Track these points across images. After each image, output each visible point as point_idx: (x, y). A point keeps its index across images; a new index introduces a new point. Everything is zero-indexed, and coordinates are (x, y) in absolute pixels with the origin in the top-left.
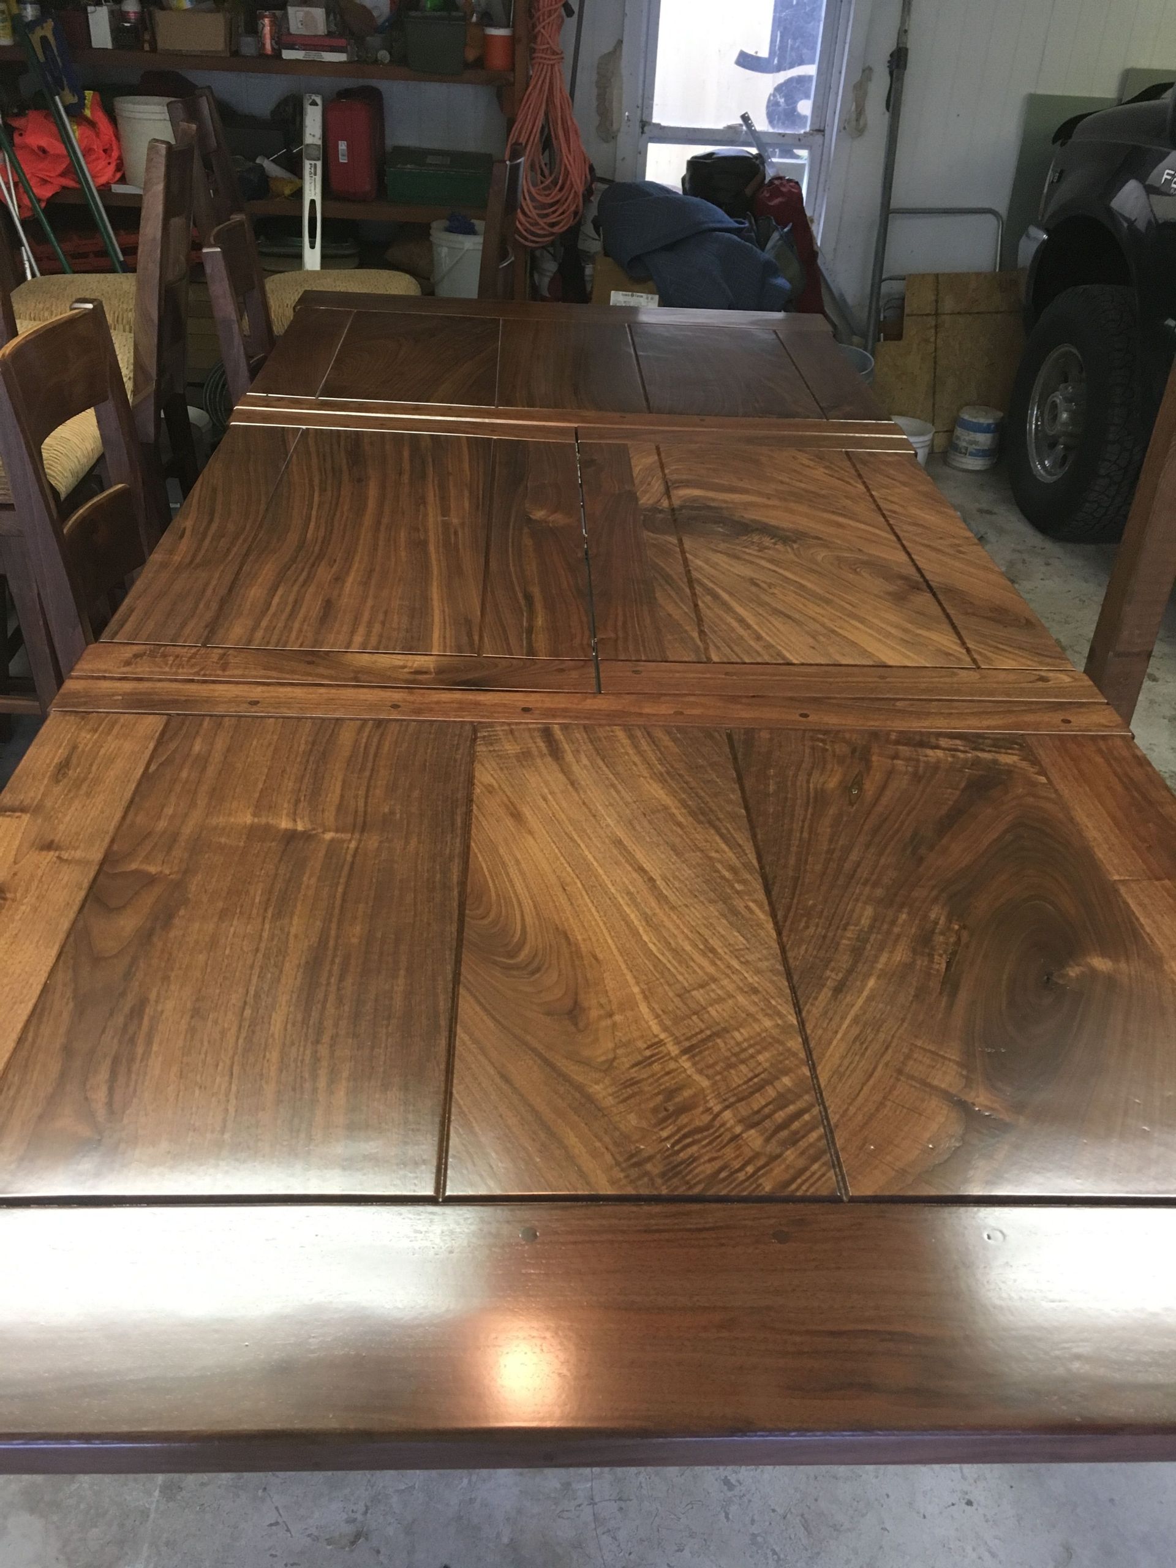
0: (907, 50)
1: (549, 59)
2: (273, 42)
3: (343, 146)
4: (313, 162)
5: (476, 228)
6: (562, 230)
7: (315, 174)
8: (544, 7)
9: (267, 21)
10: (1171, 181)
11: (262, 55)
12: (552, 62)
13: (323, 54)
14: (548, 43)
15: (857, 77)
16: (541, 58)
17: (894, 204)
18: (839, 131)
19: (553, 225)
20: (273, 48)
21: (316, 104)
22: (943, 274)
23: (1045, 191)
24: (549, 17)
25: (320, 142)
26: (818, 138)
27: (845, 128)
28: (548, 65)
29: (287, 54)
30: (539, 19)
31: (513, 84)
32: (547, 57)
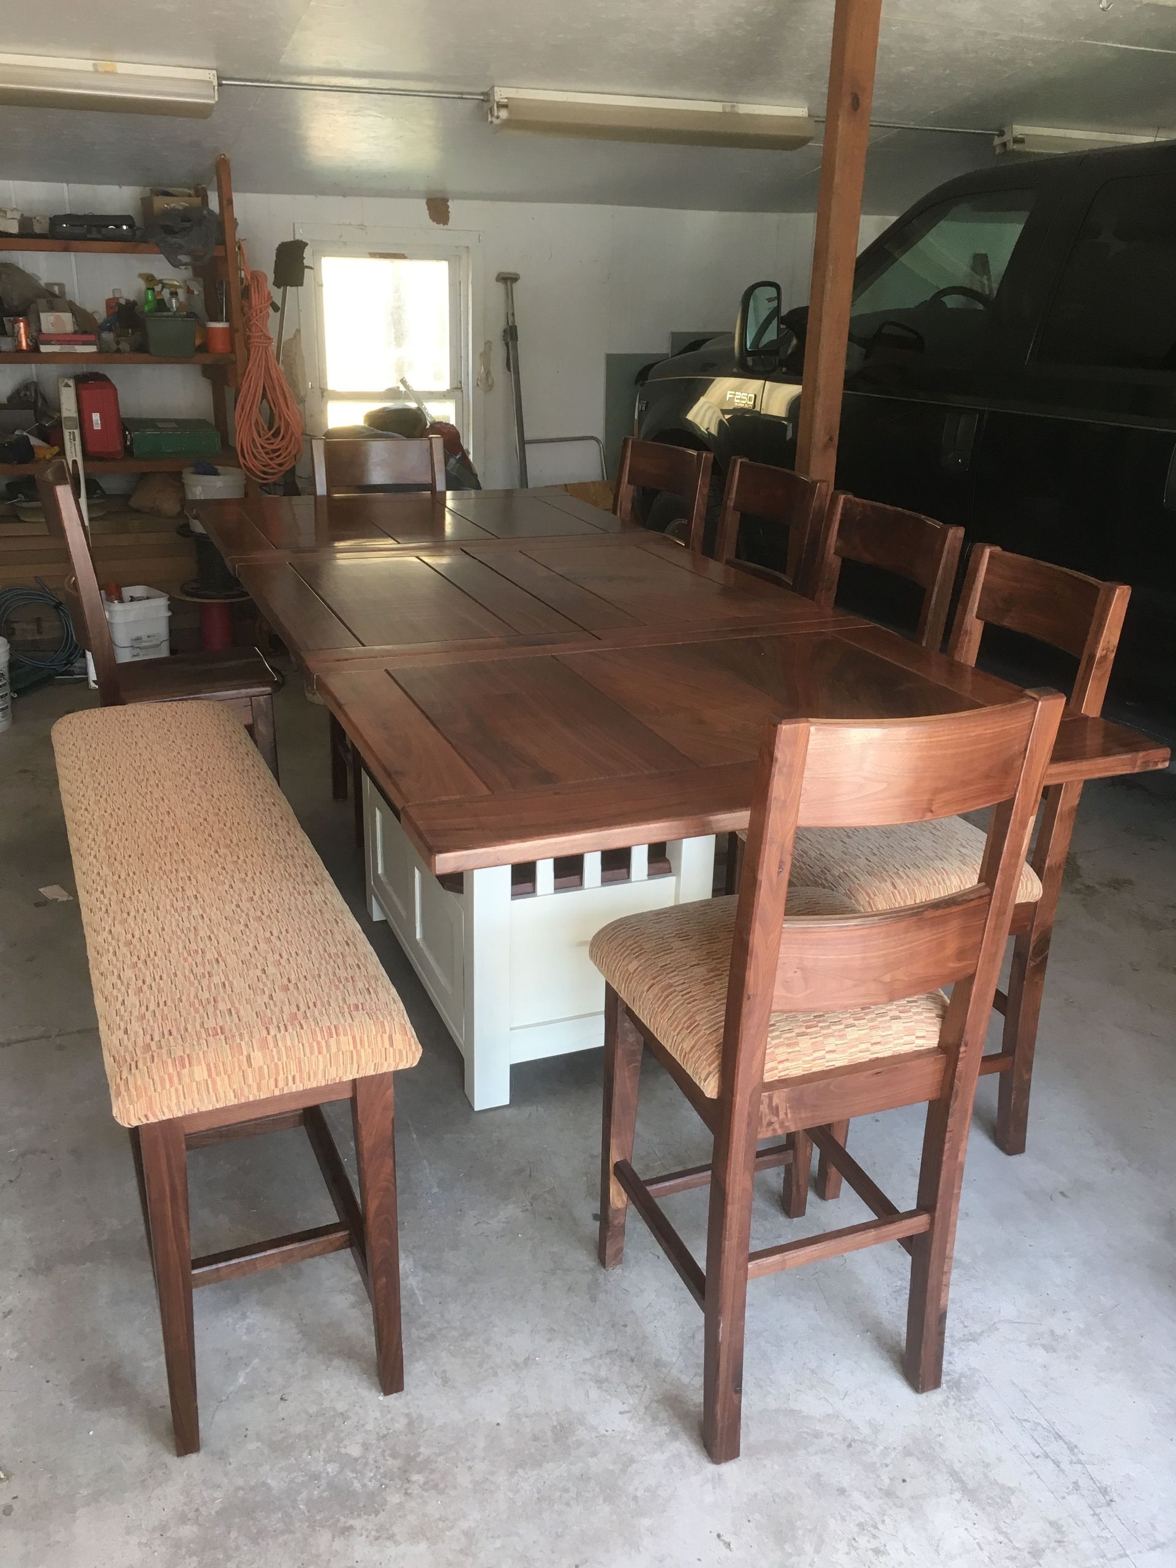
0: (516, 327)
1: (263, 343)
2: (28, 340)
3: (96, 417)
4: (71, 431)
5: (219, 471)
6: (287, 469)
7: (74, 440)
8: (256, 306)
9: (22, 324)
10: (733, 398)
11: (20, 351)
12: (266, 345)
13: (77, 347)
14: (262, 331)
15: (481, 349)
16: (257, 342)
17: (528, 436)
18: (474, 388)
19: (280, 465)
20: (27, 344)
21: (70, 386)
22: (570, 485)
23: (636, 417)
24: (261, 312)
25: (75, 415)
26: (458, 393)
27: (478, 385)
28: (263, 347)
29: (44, 349)
30: (252, 314)
31: (235, 362)
32: (261, 341)
